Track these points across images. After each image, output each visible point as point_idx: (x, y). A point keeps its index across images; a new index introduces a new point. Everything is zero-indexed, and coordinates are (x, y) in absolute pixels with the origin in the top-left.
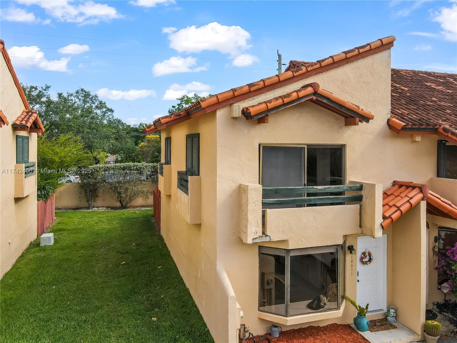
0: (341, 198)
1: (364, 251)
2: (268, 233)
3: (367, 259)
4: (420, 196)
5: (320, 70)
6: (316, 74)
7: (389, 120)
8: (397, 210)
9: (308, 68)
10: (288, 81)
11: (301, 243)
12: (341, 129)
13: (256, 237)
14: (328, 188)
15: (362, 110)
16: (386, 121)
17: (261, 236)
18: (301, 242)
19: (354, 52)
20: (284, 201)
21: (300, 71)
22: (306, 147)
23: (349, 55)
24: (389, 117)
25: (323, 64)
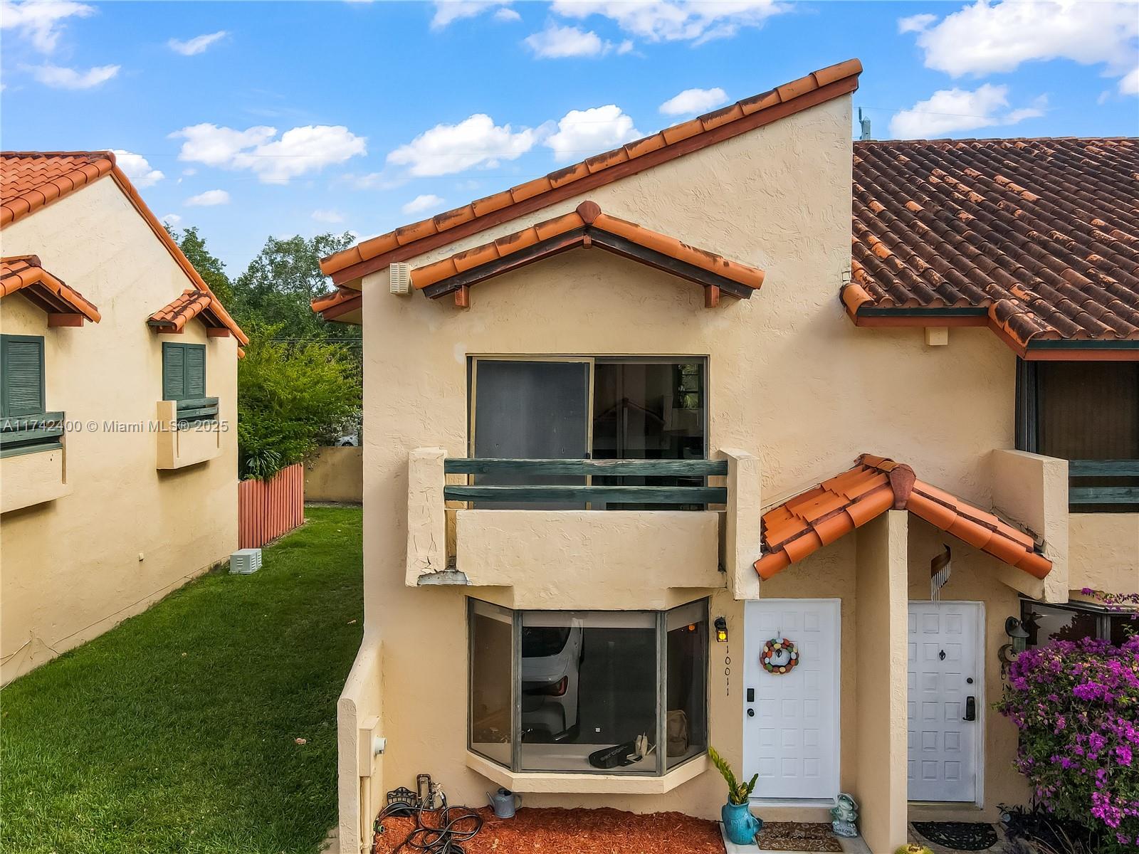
0: (660, 493)
1: (773, 636)
2: (459, 566)
3: (782, 660)
4: (885, 496)
5: (627, 169)
6: (618, 179)
7: (843, 289)
8: (805, 532)
9: (589, 166)
10: (538, 202)
11: (547, 597)
12: (695, 315)
13: (428, 571)
14: (623, 465)
15: (726, 264)
16: (836, 292)
17: (444, 572)
18: (547, 594)
19: (725, 115)
20: (499, 491)
21: (569, 175)
22: (592, 362)
23: (709, 125)
24: (847, 282)
25: (633, 154)
